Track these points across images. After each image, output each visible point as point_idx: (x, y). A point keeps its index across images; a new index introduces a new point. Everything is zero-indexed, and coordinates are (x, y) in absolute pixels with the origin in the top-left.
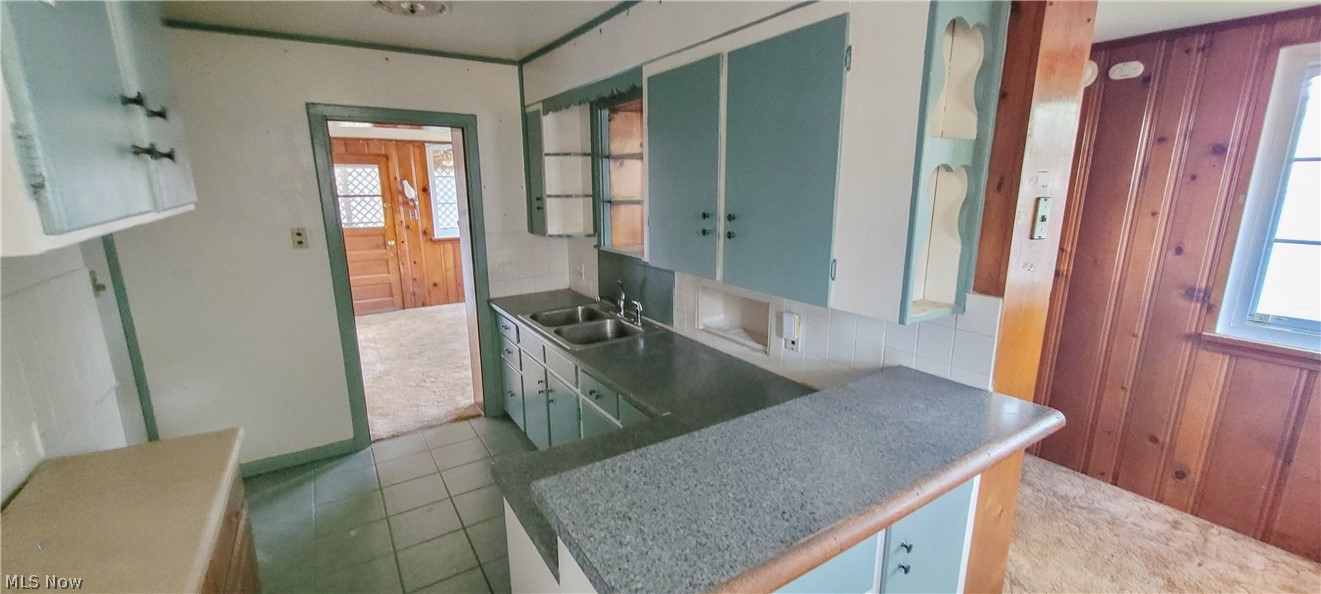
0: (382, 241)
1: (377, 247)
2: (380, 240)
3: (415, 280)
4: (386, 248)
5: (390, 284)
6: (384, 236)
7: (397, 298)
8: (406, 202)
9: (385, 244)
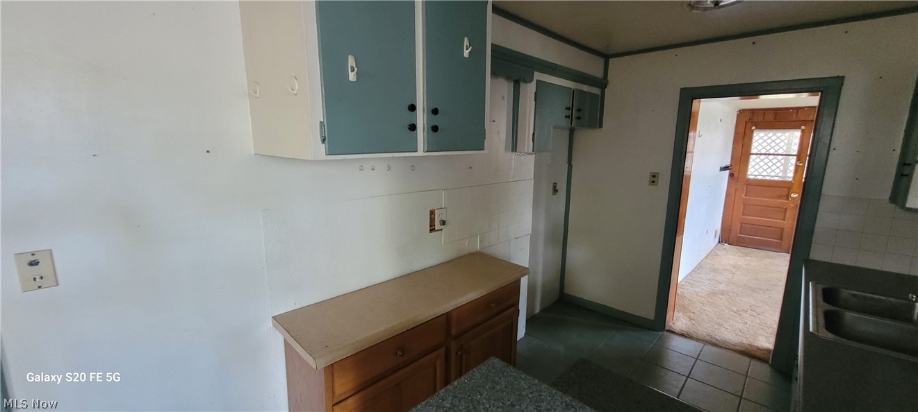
0: (787, 193)
1: (780, 197)
2: (783, 191)
4: (788, 199)
5: (783, 229)
6: (789, 189)
7: (786, 242)
9: (788, 196)
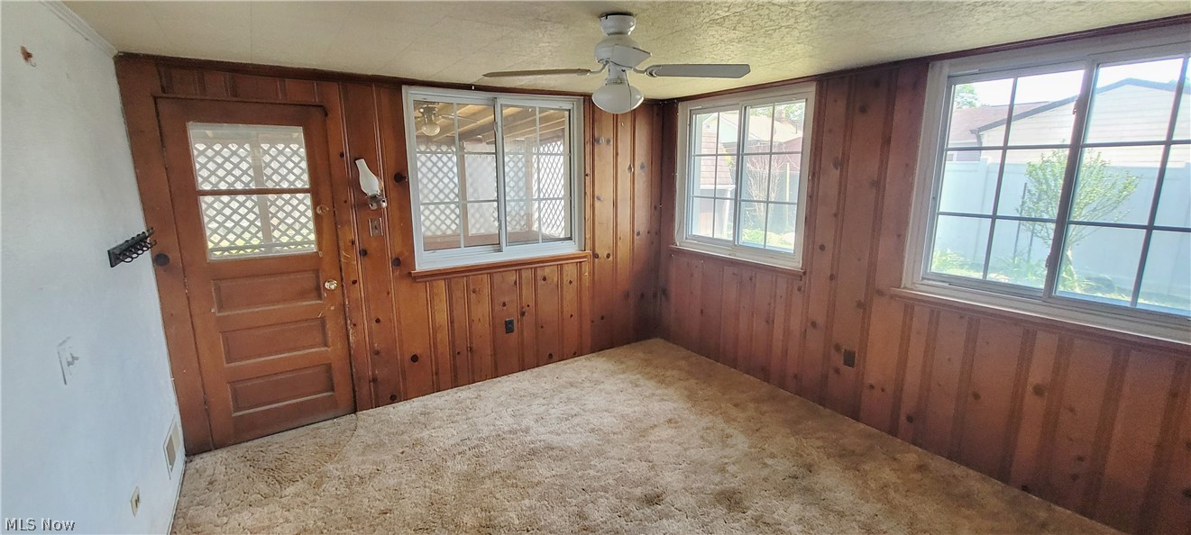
0: (313, 283)
1: (302, 295)
2: (307, 280)
3: (377, 353)
4: (320, 297)
5: (329, 368)
6: (317, 271)
7: (343, 392)
8: (364, 202)
9: (318, 290)
